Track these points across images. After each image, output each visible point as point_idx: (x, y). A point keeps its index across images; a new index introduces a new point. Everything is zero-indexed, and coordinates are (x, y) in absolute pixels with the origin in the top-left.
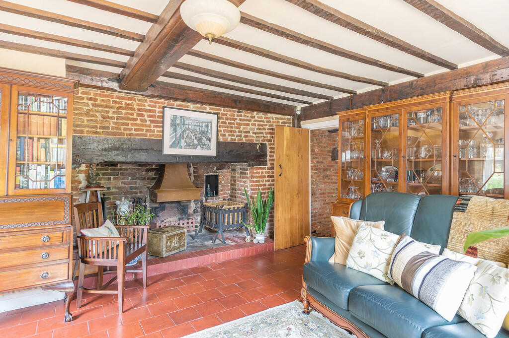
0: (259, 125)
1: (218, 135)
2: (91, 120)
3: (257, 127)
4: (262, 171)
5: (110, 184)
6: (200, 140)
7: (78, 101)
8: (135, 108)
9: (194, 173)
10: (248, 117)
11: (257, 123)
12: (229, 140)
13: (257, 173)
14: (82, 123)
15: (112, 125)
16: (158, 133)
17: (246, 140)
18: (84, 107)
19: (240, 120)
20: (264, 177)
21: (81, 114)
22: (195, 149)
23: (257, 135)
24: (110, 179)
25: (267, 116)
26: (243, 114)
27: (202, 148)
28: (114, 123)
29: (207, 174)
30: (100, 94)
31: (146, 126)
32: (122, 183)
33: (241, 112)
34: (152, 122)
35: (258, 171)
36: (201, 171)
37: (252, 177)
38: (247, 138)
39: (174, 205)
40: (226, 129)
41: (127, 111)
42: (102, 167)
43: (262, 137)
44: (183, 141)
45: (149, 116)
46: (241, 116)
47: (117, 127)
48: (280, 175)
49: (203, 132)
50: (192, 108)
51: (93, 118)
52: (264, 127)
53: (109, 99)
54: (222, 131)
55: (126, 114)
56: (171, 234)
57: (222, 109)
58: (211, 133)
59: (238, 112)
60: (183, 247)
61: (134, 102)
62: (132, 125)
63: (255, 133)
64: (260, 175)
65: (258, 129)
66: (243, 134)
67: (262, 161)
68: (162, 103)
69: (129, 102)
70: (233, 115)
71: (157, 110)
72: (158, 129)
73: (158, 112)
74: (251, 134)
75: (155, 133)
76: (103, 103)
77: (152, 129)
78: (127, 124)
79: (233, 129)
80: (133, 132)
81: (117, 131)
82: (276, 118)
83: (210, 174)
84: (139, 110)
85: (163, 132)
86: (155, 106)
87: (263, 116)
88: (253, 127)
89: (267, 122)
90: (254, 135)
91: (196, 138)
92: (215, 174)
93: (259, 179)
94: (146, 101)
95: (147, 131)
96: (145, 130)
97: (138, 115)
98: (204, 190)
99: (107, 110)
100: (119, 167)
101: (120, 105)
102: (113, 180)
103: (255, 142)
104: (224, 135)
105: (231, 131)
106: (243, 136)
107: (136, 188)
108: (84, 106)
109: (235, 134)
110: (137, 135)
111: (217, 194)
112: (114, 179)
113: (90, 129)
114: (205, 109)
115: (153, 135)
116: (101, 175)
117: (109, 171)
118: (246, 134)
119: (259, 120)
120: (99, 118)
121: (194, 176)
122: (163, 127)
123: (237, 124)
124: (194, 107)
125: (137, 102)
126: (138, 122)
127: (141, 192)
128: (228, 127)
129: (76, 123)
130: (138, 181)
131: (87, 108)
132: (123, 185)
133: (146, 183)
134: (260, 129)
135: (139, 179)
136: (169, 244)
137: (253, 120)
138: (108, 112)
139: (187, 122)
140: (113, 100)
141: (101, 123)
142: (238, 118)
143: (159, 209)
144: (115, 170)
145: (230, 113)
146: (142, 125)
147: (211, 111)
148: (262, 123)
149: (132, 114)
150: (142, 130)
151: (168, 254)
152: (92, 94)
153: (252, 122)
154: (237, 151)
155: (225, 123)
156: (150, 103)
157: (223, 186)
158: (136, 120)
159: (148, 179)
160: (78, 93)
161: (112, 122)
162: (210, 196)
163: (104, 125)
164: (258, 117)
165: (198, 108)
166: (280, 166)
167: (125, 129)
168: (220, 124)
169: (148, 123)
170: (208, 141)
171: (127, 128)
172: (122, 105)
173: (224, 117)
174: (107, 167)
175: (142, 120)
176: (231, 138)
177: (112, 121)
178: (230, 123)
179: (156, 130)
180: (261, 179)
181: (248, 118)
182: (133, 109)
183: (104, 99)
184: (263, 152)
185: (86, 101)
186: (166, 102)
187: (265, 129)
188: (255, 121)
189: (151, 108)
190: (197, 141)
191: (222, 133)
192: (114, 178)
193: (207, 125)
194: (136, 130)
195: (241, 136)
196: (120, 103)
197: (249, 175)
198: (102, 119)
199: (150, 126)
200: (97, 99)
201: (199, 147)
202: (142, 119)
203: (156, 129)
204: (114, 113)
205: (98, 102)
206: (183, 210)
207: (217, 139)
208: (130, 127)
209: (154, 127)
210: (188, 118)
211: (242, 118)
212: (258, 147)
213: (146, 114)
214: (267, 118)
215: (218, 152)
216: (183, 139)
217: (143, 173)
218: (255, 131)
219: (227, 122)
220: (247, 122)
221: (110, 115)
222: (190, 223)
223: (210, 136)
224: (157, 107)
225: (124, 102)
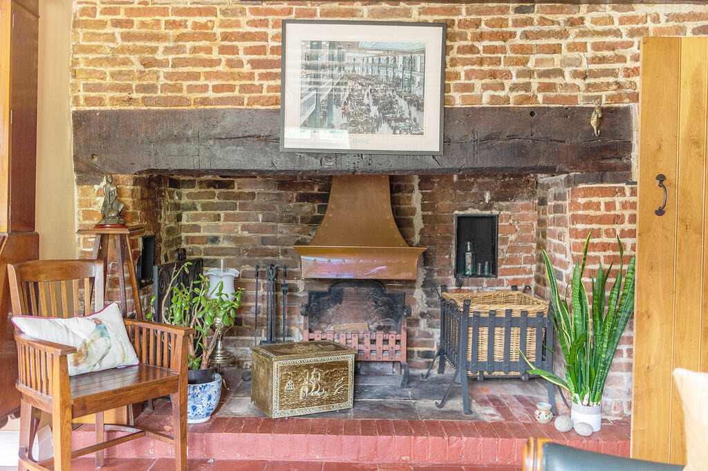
0: (597, 47)
1: (444, 88)
2: (120, 72)
3: (590, 53)
4: (608, 199)
5: (218, 229)
6: (387, 107)
7: (96, 31)
8: (215, 34)
9: (424, 208)
10: (553, 22)
11: (590, 41)
12: (485, 101)
13: (588, 206)
14: (102, 82)
15: (162, 81)
16: (271, 94)
17: (546, 99)
18: (106, 44)
19: (526, 35)
20: (617, 219)
21: (99, 61)
22: (373, 132)
23: (590, 81)
24: (218, 218)
25: (630, 13)
26: (535, 16)
27: (395, 129)
28: (168, 76)
29: (461, 213)
30: (139, 9)
31: (241, 76)
32: (244, 228)
33: (530, 10)
34: (255, 64)
35: (595, 199)
36: (443, 204)
37: (575, 219)
38: (552, 94)
39: (364, 290)
40: (476, 67)
41: (197, 44)
42: (203, 190)
43: (608, 84)
44: (337, 111)
45: (248, 51)
46: (529, 22)
47: (175, 85)
48: (660, 212)
49: (397, 82)
50: (366, 14)
51: (124, 68)
52: (620, 51)
53: (157, 17)
54: (463, 74)
55: (194, 50)
56: (298, 362)
57: (463, 7)
58: (422, 84)
59: (517, 10)
60: (338, 401)
61: (213, 18)
62: (208, 76)
63: (584, 76)
64: (603, 211)
65: (593, 60)
66: (535, 82)
67: (612, 168)
68: (283, 12)
69: (202, 20)
70: (503, 23)
71: (271, 32)
72: (272, 83)
73: (273, 38)
74: (568, 79)
75: (265, 93)
76: (144, 30)
77: (257, 83)
78: (196, 76)
79: (502, 67)
80: (211, 94)
81: (173, 94)
82: (670, 17)
83: (471, 212)
84: (226, 37)
85: (282, 89)
86: (264, 23)
87: (616, 15)
88: (576, 54)
89: (632, 33)
90: (579, 82)
91: (376, 102)
92: (488, 213)
93: (595, 226)
94: (242, 12)
95: (244, 89)
96: (237, 89)
97: (223, 50)
98: (454, 256)
99: (153, 44)
100: (236, 190)
101: (182, 30)
102: (224, 221)
103: (581, 104)
104: (469, 88)
105: (493, 75)
106: (535, 86)
107: (275, 242)
108: (107, 40)
109: (508, 83)
110: (221, 101)
111: (494, 270)
112: (227, 218)
113: (118, 94)
114: (407, 13)
115: (257, 101)
116: (199, 207)
117: (216, 200)
118: (546, 80)
119: (600, 28)
120: (137, 67)
121: (424, 217)
122: (282, 76)
123: (515, 49)
124: (371, 13)
125: (220, 17)
126: (222, 68)
127: (285, 252)
128: (481, 62)
129: (91, 81)
130: (279, 225)
131: (112, 45)
132: (246, 234)
133: (297, 229)
134: (602, 60)
135: (281, 220)
136: (289, 386)
137: (573, 31)
138: (154, 50)
139: (349, 55)
140: (167, 18)
141: (140, 79)
142: (519, 31)
143: (326, 298)
144: (227, 196)
145: (489, 17)
146: (232, 76)
147: (423, 18)
148: (610, 39)
149: (209, 50)
150: (232, 88)
151: (288, 413)
152: (122, 11)
153: (570, 40)
154: (511, 137)
155: (472, 49)
156: (252, 17)
157: (512, 249)
158: (218, 62)
159: (303, 220)
160: (95, 13)
161: (161, 74)
162: (472, 276)
163: (145, 83)
164: (595, 21)
165: (384, 12)
166: (661, 178)
167: (191, 89)
168: (453, 54)
169: (247, 68)
170: (413, 109)
171: (196, 86)
172: (185, 31)
173: (469, 32)
174: (212, 189)
175: (230, 64)
176: (493, 97)
177: (162, 71)
178: (486, 49)
179: (265, 87)
180: (604, 227)
181: (556, 28)
182: (211, 37)
183: (147, 19)
184: (613, 136)
185: (109, 29)
186: (294, 7)
187: (622, 59)
188: (583, 34)
189: (253, 30)
190: (379, 110)
191: (463, 80)
192: (226, 215)
193: (412, 61)
194: (216, 89)
195: (527, 87)
196: (182, 24)
197: (568, 214)
198: (142, 68)
199: (250, 76)
200: (132, 23)
201: (385, 126)
202: (233, 60)
203: (266, 83)
204: (167, 50)
205: (135, 29)
206: (391, 308)
207: (444, 100)
208: (202, 82)
209: (262, 77)
210: (352, 45)
211: (535, 28)
212: (593, 122)
213: (241, 45)
214: (631, 20)
215: (446, 141)
216: (338, 105)
217: (291, 204)
218: (584, 67)
219: (480, 45)
220: (553, 41)
221: (159, 56)
222: (392, 343)
223: (418, 93)
224: (271, 23)
225: (190, 20)
